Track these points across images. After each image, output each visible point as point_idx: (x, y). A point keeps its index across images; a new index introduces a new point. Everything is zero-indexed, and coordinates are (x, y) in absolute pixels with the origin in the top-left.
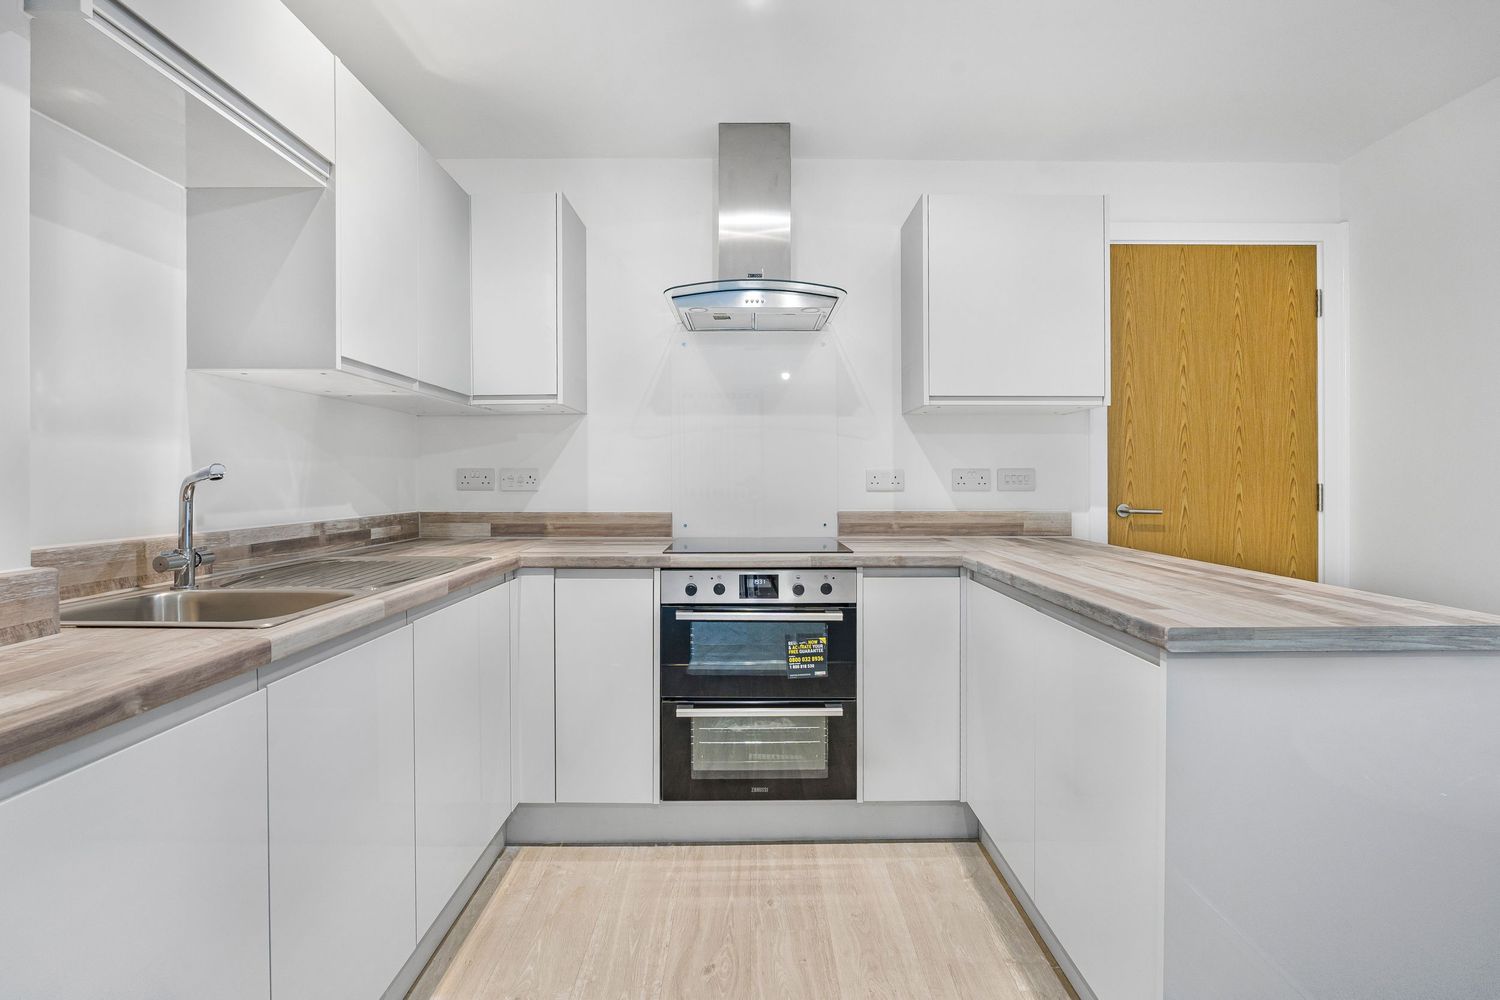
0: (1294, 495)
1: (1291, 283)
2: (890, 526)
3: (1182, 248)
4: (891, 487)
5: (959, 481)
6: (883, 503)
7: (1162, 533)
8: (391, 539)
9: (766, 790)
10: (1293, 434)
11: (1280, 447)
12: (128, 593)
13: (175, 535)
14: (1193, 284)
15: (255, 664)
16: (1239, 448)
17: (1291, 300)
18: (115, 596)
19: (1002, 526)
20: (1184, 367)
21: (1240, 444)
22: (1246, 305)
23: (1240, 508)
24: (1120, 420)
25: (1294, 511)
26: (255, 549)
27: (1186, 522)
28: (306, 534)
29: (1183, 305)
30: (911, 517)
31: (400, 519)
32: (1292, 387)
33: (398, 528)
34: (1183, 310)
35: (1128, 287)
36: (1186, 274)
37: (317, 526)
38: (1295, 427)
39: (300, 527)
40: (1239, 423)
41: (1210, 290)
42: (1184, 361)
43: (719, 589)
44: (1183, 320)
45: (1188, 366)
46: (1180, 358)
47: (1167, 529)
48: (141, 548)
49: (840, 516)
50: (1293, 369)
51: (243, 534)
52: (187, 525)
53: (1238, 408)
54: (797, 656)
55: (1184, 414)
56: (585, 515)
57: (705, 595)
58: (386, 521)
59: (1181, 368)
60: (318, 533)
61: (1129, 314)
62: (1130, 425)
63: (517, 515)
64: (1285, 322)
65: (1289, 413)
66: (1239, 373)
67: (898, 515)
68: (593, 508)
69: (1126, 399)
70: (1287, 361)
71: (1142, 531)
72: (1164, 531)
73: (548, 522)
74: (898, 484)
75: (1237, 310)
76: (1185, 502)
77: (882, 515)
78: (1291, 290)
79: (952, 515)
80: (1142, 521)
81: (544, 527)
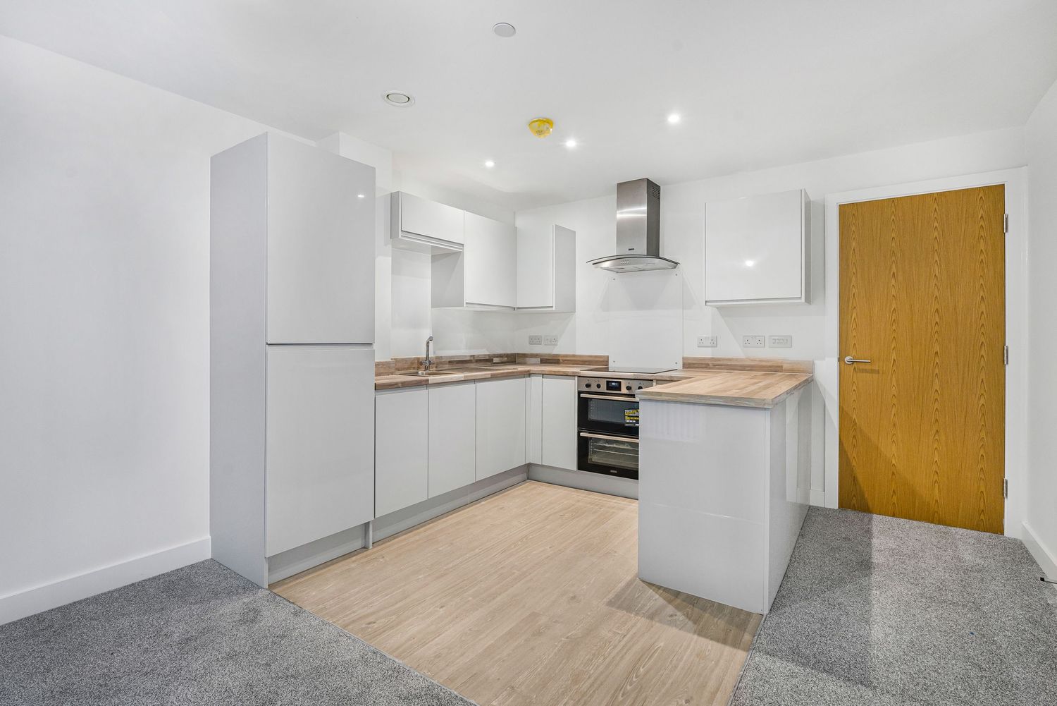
0: (983, 352)
1: (981, 212)
2: (708, 364)
3: (893, 200)
4: (710, 345)
5: (746, 343)
6: (706, 353)
7: (877, 375)
8: (502, 363)
9: (616, 472)
10: (982, 313)
11: (971, 321)
12: (415, 371)
13: (425, 356)
14: (901, 222)
15: (424, 384)
16: (937, 323)
17: (982, 223)
18: (412, 371)
19: (770, 367)
20: (894, 273)
21: (938, 320)
22: (943, 231)
23: (937, 360)
24: (848, 306)
25: (983, 363)
26: (450, 362)
27: (895, 368)
28: (468, 359)
29: (893, 235)
30: (719, 360)
31: (507, 356)
32: (981, 281)
33: (506, 358)
34: (893, 238)
35: (853, 228)
36: (895, 216)
37: (471, 356)
38: (984, 307)
39: (466, 356)
40: (937, 306)
41: (914, 224)
42: (894, 270)
43: (599, 386)
44: (893, 244)
45: (897, 272)
46: (891, 268)
47: (881, 372)
48: (418, 359)
49: (684, 359)
50: (983, 270)
51: (447, 357)
52: (428, 355)
53: (936, 297)
54: (629, 416)
55: (894, 302)
56: (574, 356)
57: (594, 389)
58: (500, 356)
59: (892, 273)
60: (472, 358)
61: (854, 244)
62: (855, 310)
63: (549, 355)
64: (977, 238)
65: (979, 299)
66: (937, 275)
67: (712, 359)
68: (578, 353)
69: (851, 295)
70: (978, 264)
71: (862, 372)
72: (879, 373)
73: (560, 358)
74: (714, 343)
75: (936, 234)
76: (894, 356)
77: (704, 359)
78: (982, 217)
79: (742, 360)
80: (862, 366)
81: (559, 360)
